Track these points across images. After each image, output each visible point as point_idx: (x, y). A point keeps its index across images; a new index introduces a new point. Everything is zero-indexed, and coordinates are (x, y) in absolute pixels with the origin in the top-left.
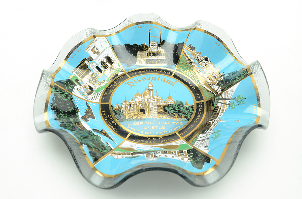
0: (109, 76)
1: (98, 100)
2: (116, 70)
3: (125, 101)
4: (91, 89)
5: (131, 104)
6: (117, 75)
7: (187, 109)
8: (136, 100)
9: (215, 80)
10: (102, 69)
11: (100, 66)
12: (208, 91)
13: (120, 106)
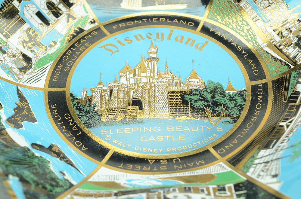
0: (64, 32)
1: (42, 83)
2: (80, 20)
3: (100, 83)
4: (27, 59)
5: (111, 91)
6: (82, 30)
7: (232, 99)
8: (123, 81)
9: (291, 36)
10: (50, 17)
11: (46, 12)
12: (276, 59)
13: (89, 94)
